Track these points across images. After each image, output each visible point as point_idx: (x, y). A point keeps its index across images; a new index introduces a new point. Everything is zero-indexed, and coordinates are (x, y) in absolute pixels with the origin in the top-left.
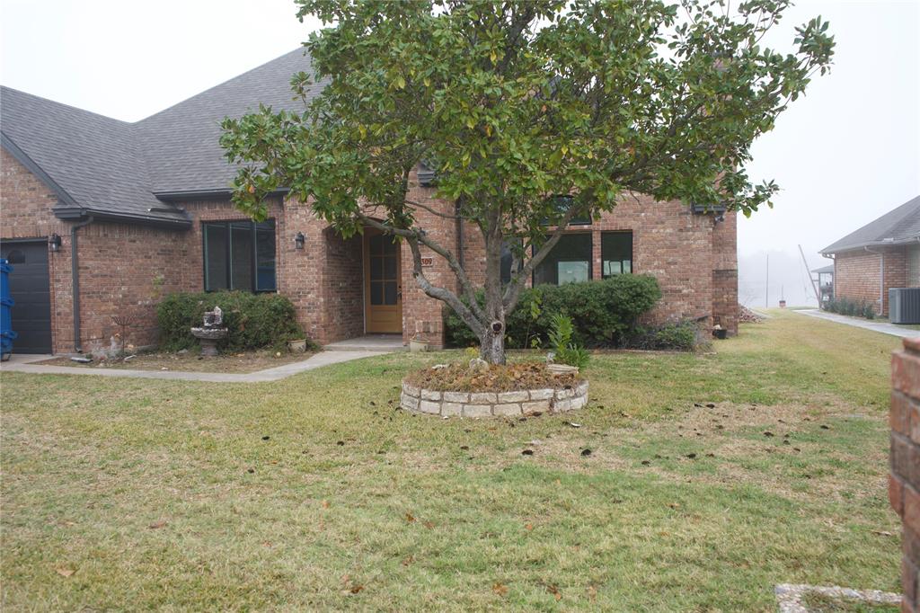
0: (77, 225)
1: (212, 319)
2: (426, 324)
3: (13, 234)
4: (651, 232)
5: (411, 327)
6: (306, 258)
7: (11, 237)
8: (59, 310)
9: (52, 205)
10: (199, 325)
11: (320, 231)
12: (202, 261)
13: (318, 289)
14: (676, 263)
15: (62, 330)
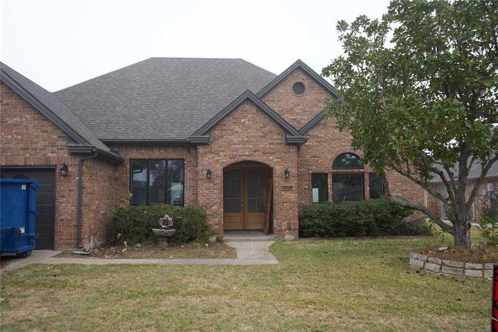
0: (84, 158)
1: (166, 222)
2: (289, 224)
3: (25, 162)
4: (394, 174)
5: (280, 226)
6: (211, 184)
7: (23, 164)
8: (62, 217)
9: (62, 143)
10: (159, 227)
11: (221, 168)
12: (129, 185)
13: (219, 203)
14: (406, 190)
15: (64, 231)
